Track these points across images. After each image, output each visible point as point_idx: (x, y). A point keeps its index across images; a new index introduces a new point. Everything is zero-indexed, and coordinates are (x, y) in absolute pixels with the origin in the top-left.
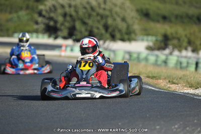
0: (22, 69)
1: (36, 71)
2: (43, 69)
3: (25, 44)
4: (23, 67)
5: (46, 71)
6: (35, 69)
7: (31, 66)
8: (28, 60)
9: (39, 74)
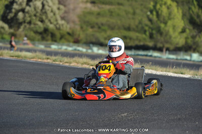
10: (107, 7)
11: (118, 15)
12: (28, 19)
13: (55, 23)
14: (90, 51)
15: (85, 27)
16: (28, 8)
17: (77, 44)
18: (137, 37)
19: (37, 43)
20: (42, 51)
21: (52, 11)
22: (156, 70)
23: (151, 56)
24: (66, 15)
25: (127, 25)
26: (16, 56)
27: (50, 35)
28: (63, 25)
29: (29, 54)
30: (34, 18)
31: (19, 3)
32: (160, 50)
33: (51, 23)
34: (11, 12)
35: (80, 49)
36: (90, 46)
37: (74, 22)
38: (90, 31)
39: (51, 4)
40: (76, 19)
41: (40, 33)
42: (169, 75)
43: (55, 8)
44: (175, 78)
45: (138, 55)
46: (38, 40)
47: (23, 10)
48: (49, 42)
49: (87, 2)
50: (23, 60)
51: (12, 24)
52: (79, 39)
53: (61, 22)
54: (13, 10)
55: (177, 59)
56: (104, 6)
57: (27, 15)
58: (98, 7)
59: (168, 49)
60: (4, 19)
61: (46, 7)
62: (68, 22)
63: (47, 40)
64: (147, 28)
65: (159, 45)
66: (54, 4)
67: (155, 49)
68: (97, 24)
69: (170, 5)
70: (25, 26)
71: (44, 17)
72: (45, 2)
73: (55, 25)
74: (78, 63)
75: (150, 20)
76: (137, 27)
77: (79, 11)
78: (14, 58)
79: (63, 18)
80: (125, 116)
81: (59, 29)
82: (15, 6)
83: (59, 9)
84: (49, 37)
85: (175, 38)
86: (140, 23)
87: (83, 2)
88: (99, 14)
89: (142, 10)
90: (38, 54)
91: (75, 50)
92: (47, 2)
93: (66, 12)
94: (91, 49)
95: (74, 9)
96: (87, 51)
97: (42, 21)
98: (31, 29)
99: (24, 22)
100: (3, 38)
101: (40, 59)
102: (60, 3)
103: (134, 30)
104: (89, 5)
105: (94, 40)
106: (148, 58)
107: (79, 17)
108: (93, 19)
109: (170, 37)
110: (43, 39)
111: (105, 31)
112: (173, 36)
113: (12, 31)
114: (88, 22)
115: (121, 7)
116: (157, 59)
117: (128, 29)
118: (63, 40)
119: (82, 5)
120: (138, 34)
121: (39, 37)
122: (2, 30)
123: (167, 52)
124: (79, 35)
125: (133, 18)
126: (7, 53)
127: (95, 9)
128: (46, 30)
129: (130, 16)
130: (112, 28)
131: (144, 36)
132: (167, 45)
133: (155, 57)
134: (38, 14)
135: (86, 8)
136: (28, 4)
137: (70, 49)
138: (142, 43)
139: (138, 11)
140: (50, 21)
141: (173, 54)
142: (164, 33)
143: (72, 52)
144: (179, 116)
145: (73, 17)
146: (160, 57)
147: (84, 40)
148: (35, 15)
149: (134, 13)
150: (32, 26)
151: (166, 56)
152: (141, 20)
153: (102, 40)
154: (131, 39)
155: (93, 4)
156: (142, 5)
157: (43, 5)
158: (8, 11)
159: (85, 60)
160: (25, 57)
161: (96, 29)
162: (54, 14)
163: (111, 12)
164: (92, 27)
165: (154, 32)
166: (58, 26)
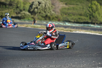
0: (8, 26)
1: (13, 27)
2: (15, 26)
3: (8, 17)
4: (8, 25)
5: (16, 27)
6: (12, 26)
7: (11, 25)
8: (10, 23)
9: (14, 28)
10: (72, 6)
11: (77, 9)
12: (39, 11)
13: (50, 13)
14: (65, 24)
15: (62, 14)
16: (39, 7)
17: (59, 22)
18: (84, 18)
19: (42, 21)
20: (45, 25)
21: (49, 8)
22: (91, 32)
23: (90, 26)
24: (55, 9)
25: (80, 14)
26: (33, 27)
27: (48, 18)
28: (53, 14)
29: (39, 26)
30: (41, 11)
31: (35, 5)
32: (94, 24)
33: (48, 13)
34: (32, 8)
35: (61, 23)
36: (64, 22)
37: (58, 12)
38: (65, 16)
39: (48, 5)
40: (59, 11)
41: (44, 17)
42: (97, 34)
43: (50, 6)
44: (99, 36)
45: (85, 26)
46: (43, 20)
47: (37, 8)
48: (48, 21)
49: (63, 4)
50: (36, 28)
51: (33, 13)
52: (60, 19)
53: (53, 12)
54: (33, 8)
55: (101, 28)
56: (70, 5)
57: (39, 10)
58: (68, 6)
59: (97, 23)
60: (29, 11)
61: (47, 6)
62: (55, 12)
63: (47, 20)
64: (88, 15)
65: (94, 22)
66: (50, 5)
67: (92, 23)
68: (68, 13)
69: (97, 5)
70: (38, 14)
71: (46, 10)
72: (46, 5)
73: (50, 14)
74: (59, 30)
75: (90, 12)
76: (84, 14)
77: (60, 8)
78: (33, 28)
79: (53, 11)
80: (78, 52)
81: (52, 15)
82: (34, 6)
83: (52, 7)
84: (48, 19)
85: (100, 19)
86: (85, 12)
87: (62, 4)
88: (68, 9)
89: (86, 7)
90: (43, 26)
91: (59, 24)
92: (47, 4)
93: (55, 8)
94: (65, 23)
95: (58, 7)
96: (63, 24)
97: (45, 12)
98: (40, 15)
99: (37, 13)
100: (29, 19)
101: (44, 28)
102: (52, 4)
103: (83, 15)
104: (64, 5)
105: (66, 20)
106: (89, 27)
107: (60, 10)
108: (66, 11)
109: (98, 18)
110: (45, 19)
111: (71, 16)
112: (99, 18)
113: (32, 16)
114: (64, 12)
115: (78, 6)
116: (93, 28)
117: (81, 15)
118: (54, 20)
119: (61, 5)
120: (85, 17)
121: (43, 19)
122: (28, 16)
123: (97, 25)
124: (60, 18)
125: (83, 11)
126: (30, 26)
127: (67, 7)
128: (47, 16)
129: (81, 9)
130: (74, 15)
131: (87, 18)
132: (97, 22)
133: (92, 27)
134: (43, 9)
135: (63, 6)
136: (39, 5)
137: (56, 24)
138: (86, 21)
139: (85, 8)
140: (48, 12)
141: (99, 25)
142: (95, 17)
143: (57, 25)
144: (100, 52)
145: (58, 10)
146: (94, 27)
147: (62, 20)
148: (42, 10)
149: (83, 8)
150: (41, 14)
151: (96, 26)
152: (86, 11)
153: (70, 20)
154: (82, 19)
155: (66, 5)
156: (86, 5)
157: (45, 5)
158: (31, 8)
159: (62, 28)
160: (37, 27)
161: (67, 15)
162: (50, 9)
163: (74, 8)
164: (66, 14)
165: (91, 16)
166: (51, 14)
